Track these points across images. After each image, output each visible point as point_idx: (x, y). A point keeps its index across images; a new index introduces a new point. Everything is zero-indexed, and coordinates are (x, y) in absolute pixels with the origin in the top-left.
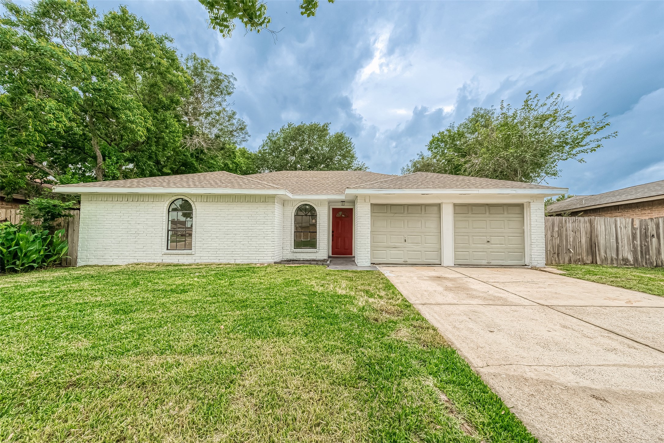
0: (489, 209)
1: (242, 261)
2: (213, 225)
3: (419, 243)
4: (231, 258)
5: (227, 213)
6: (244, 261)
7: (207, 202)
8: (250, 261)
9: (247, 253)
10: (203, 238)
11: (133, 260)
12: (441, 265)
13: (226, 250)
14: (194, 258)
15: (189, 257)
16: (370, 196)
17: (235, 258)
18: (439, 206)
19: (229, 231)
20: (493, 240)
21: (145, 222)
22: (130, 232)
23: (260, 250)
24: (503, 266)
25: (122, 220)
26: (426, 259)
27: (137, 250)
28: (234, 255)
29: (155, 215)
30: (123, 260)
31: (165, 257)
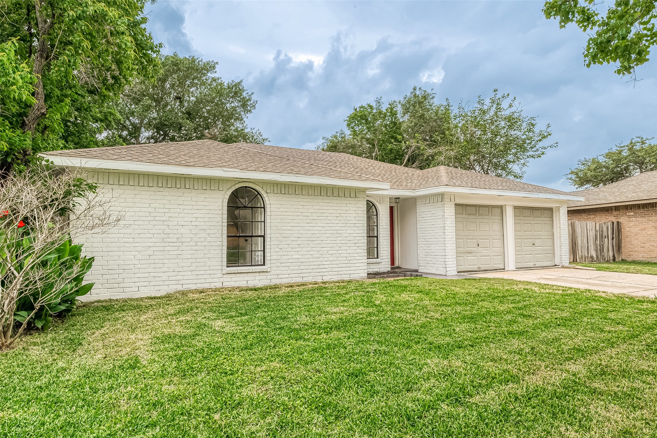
0: (533, 212)
1: (330, 277)
2: (293, 228)
3: (488, 248)
4: (317, 274)
5: (311, 211)
6: (333, 277)
7: (285, 194)
8: (340, 276)
9: (336, 266)
10: (280, 247)
11: (175, 287)
12: (504, 269)
13: (311, 263)
14: (269, 277)
15: (263, 276)
16: (455, 195)
17: (321, 274)
18: (501, 207)
19: (314, 235)
20: (537, 242)
21: (193, 223)
22: (168, 240)
23: (351, 262)
24: (543, 267)
25: (152, 219)
26: (494, 264)
27: (181, 269)
28: (320, 270)
29: (208, 212)
30: (158, 288)
31: (227, 278)
